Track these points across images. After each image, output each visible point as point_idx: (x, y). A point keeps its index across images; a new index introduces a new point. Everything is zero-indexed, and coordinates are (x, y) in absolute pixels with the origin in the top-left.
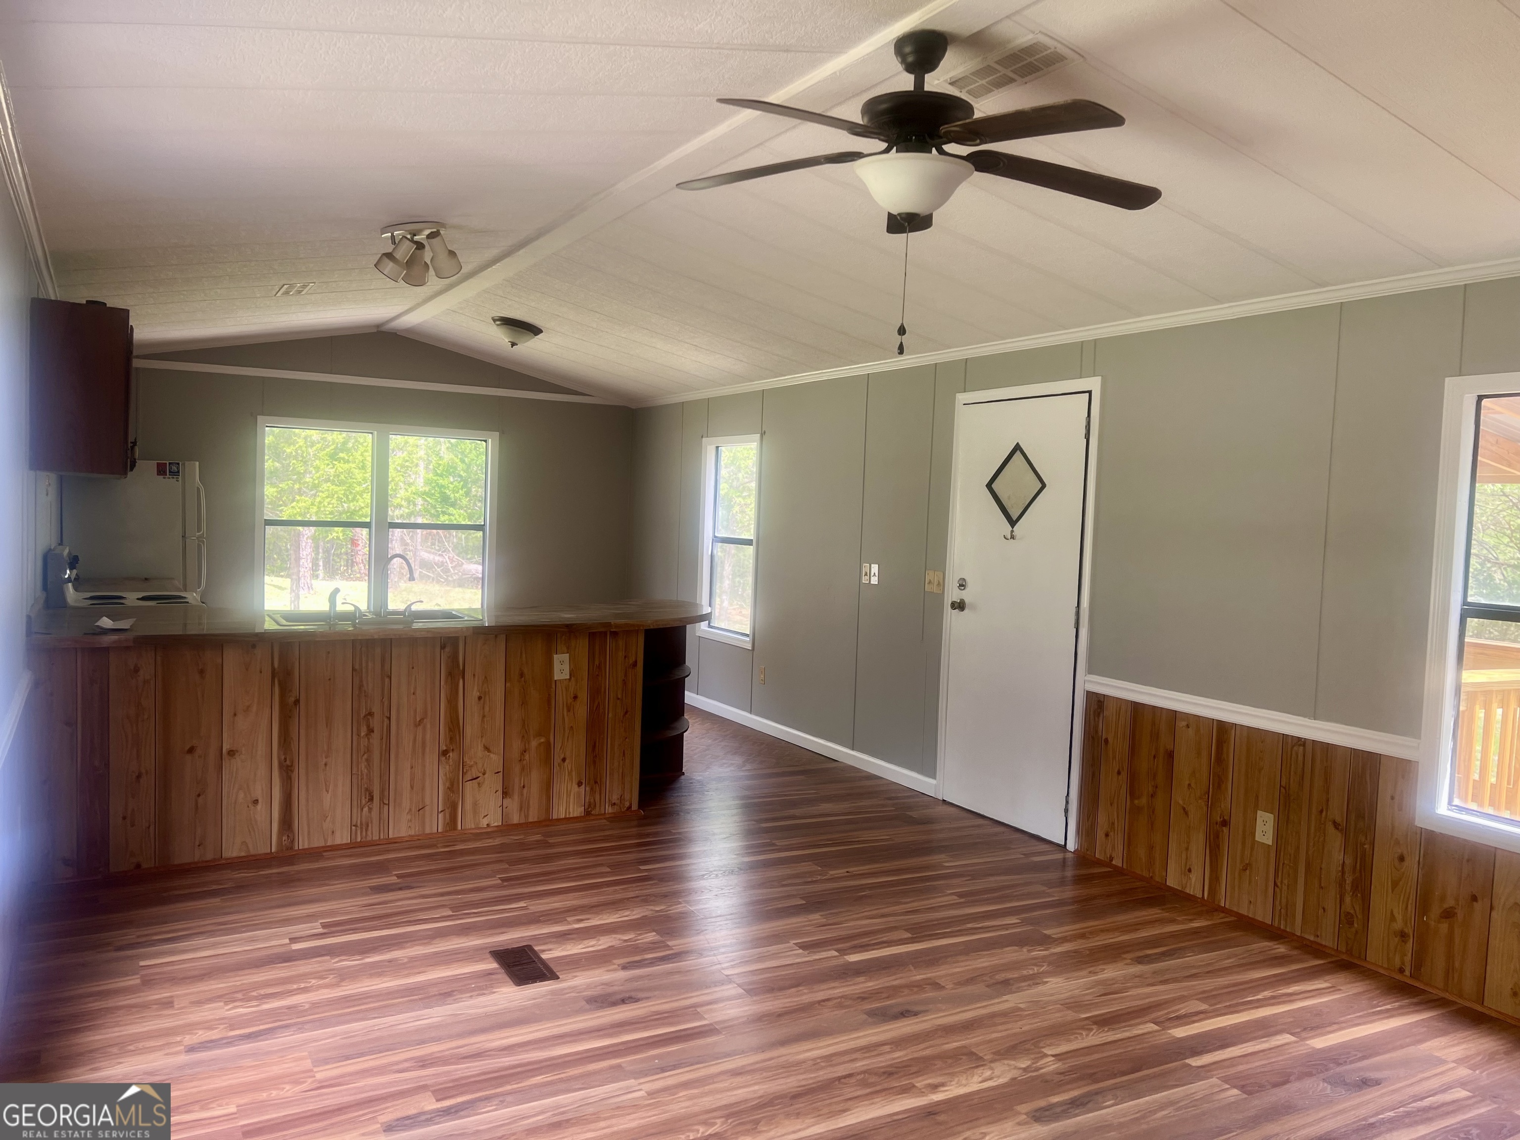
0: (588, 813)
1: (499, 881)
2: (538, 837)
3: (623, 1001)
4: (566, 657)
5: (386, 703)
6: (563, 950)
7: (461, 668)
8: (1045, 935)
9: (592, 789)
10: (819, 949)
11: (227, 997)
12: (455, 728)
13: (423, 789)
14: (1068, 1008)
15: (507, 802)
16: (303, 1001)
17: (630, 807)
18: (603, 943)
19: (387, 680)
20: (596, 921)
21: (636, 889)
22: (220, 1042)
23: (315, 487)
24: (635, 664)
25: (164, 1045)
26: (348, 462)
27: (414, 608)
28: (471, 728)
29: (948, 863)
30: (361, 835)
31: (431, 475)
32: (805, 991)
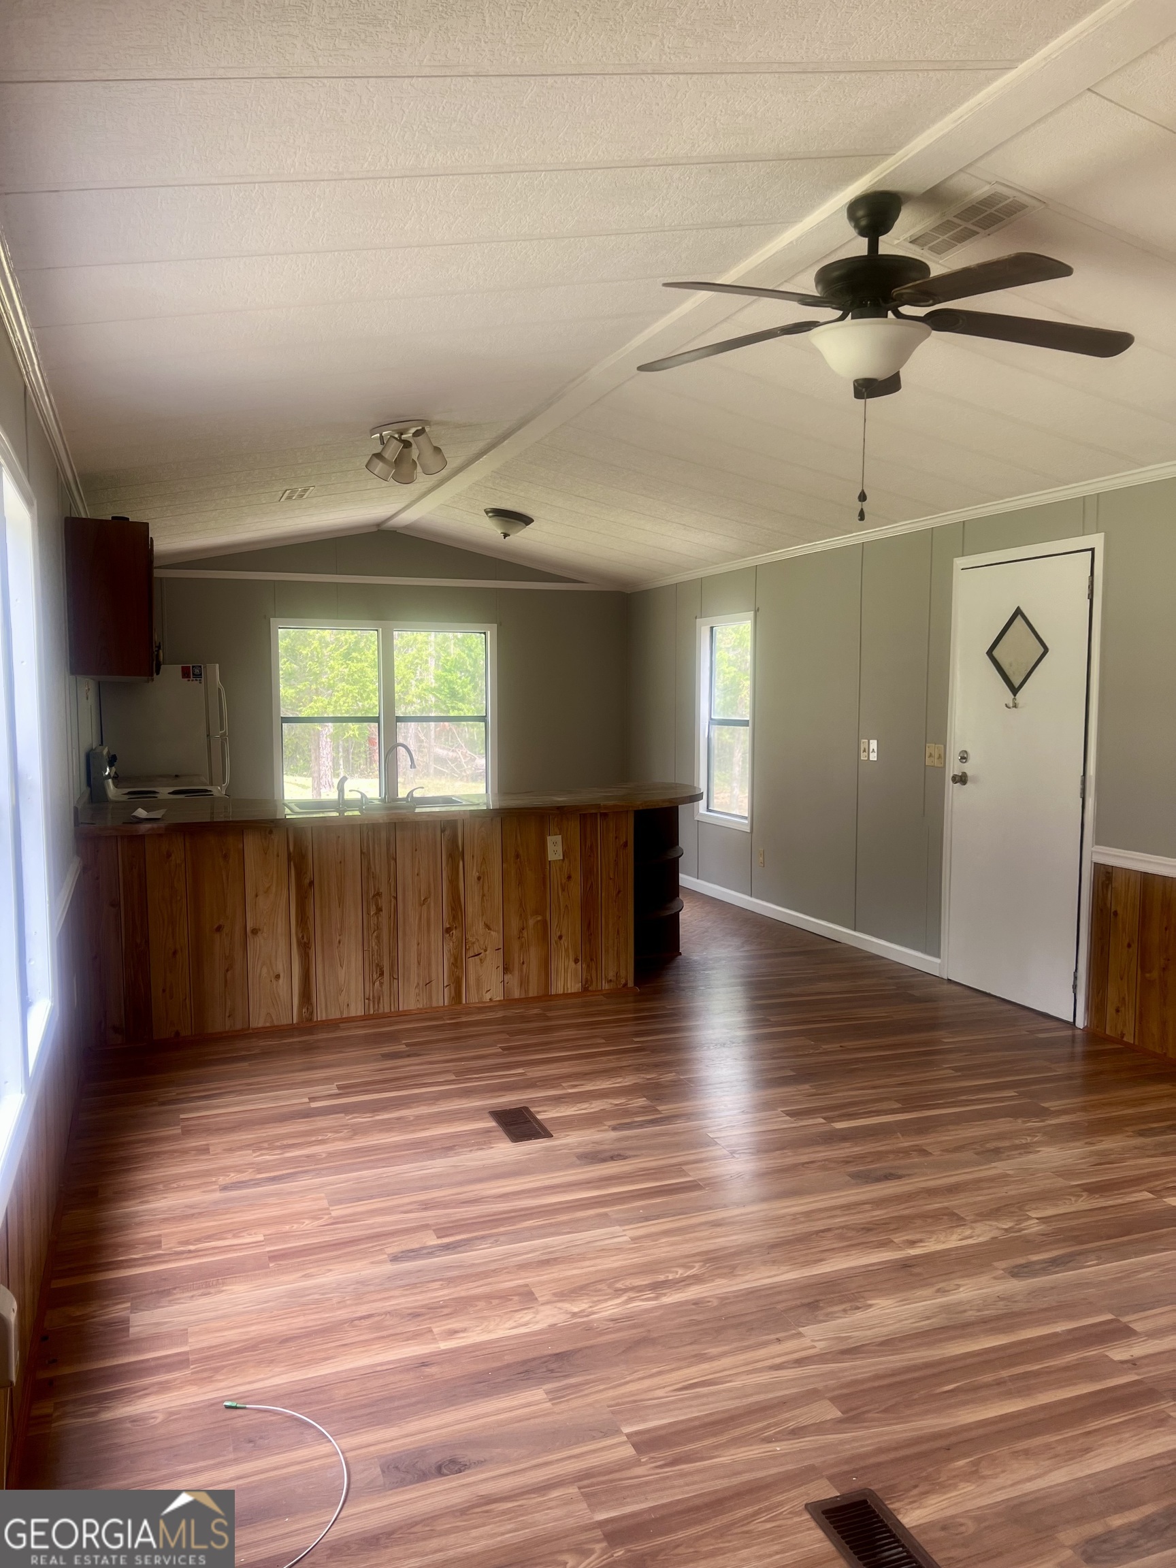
0: (585, 989)
1: (500, 1050)
2: (536, 1011)
3: (612, 1158)
4: (559, 838)
5: (393, 884)
6: (557, 1112)
7: (461, 849)
8: (1043, 1107)
9: (588, 966)
10: (805, 1117)
11: (256, 1146)
12: (456, 907)
13: (430, 965)
14: (1059, 1176)
15: (507, 977)
16: (320, 1151)
17: (626, 984)
18: (596, 1106)
19: (392, 862)
20: (589, 1087)
21: (628, 1059)
22: (250, 1183)
23: (331, 687)
24: (626, 845)
25: (201, 1184)
26: (361, 661)
27: (417, 794)
28: (472, 907)
29: (948, 1039)
30: (374, 1007)
31: (440, 671)
32: (790, 1154)
